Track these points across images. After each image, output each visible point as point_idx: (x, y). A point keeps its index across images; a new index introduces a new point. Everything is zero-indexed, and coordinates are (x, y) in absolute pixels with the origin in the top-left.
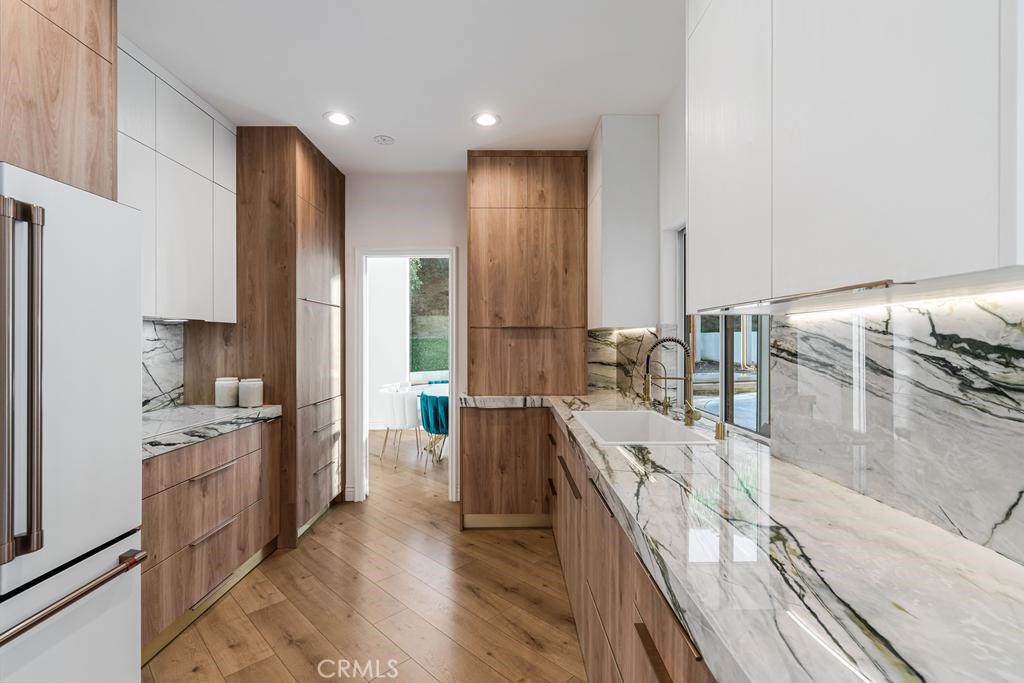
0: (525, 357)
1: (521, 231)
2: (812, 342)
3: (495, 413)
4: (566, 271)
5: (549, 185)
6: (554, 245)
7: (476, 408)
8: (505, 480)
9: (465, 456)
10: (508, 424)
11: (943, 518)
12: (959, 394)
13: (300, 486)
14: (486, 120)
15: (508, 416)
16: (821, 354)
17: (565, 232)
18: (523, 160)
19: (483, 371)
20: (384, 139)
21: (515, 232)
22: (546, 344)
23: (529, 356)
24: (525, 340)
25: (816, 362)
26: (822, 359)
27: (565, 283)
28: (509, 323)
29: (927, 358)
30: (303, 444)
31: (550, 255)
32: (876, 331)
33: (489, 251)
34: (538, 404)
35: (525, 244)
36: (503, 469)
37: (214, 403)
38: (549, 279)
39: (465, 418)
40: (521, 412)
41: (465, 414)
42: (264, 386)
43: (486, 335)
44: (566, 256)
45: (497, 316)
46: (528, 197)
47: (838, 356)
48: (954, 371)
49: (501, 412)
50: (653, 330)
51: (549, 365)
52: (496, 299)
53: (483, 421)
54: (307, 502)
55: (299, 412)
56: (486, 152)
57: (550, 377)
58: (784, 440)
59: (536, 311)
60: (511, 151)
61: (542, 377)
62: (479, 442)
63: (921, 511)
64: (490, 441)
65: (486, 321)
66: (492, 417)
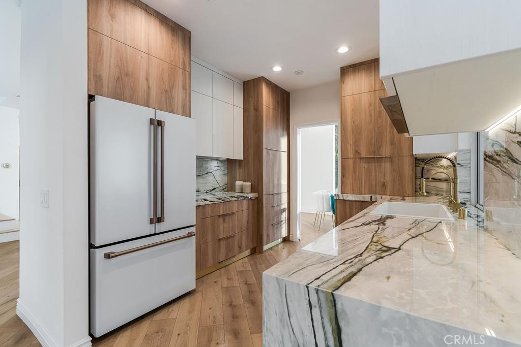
0: (373, 174)
1: (370, 105)
3: (355, 203)
7: (344, 200)
13: (265, 228)
14: (343, 50)
15: (361, 205)
18: (372, 64)
19: (349, 180)
20: (299, 73)
21: (367, 106)
22: (387, 166)
23: (376, 173)
24: (373, 164)
28: (363, 156)
30: (266, 210)
33: (352, 116)
35: (373, 111)
37: (235, 191)
38: (388, 129)
39: (338, 204)
40: (369, 204)
42: (251, 184)
43: (350, 162)
45: (357, 152)
46: (375, 84)
49: (357, 203)
51: (388, 178)
52: (356, 143)
53: (348, 206)
54: (268, 236)
55: (264, 196)
56: (351, 66)
57: (389, 186)
59: (380, 148)
60: (365, 62)
61: (384, 185)
65: (351, 155)
66: (352, 205)
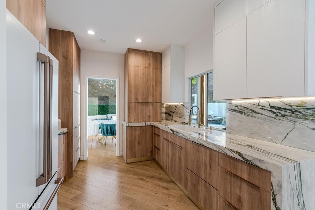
0: (145, 111)
1: (143, 74)
2: (238, 107)
3: (137, 127)
4: (156, 86)
5: (151, 61)
6: (153, 79)
7: (132, 127)
8: (140, 147)
9: (128, 141)
10: (141, 131)
11: (272, 140)
12: (275, 117)
13: (74, 155)
14: (139, 41)
15: (141, 128)
16: (241, 110)
17: (156, 75)
18: (144, 53)
19: (132, 115)
20: (103, 41)
22: (150, 107)
23: (146, 110)
24: (144, 106)
25: (240, 111)
26: (241, 111)
27: (156, 90)
28: (140, 101)
29: (268, 110)
30: (74, 141)
31: (152, 82)
32: (256, 105)
33: (134, 79)
34: (149, 125)
35: (145, 78)
36: (139, 144)
38: (151, 88)
39: (128, 130)
40: (144, 127)
41: (128, 128)
43: (133, 104)
44: (156, 82)
45: (136, 99)
46: (146, 64)
47: (246, 110)
48: (274, 113)
49: (139, 127)
50: (182, 103)
51: (151, 113)
52: (136, 94)
55: (74, 130)
56: (134, 49)
57: (151, 117)
58: (230, 129)
59: (148, 98)
60: (141, 50)
61: (149, 117)
62: (132, 136)
63: (267, 140)
64: (135, 136)
65: (133, 100)
66: (136, 129)
